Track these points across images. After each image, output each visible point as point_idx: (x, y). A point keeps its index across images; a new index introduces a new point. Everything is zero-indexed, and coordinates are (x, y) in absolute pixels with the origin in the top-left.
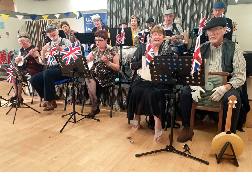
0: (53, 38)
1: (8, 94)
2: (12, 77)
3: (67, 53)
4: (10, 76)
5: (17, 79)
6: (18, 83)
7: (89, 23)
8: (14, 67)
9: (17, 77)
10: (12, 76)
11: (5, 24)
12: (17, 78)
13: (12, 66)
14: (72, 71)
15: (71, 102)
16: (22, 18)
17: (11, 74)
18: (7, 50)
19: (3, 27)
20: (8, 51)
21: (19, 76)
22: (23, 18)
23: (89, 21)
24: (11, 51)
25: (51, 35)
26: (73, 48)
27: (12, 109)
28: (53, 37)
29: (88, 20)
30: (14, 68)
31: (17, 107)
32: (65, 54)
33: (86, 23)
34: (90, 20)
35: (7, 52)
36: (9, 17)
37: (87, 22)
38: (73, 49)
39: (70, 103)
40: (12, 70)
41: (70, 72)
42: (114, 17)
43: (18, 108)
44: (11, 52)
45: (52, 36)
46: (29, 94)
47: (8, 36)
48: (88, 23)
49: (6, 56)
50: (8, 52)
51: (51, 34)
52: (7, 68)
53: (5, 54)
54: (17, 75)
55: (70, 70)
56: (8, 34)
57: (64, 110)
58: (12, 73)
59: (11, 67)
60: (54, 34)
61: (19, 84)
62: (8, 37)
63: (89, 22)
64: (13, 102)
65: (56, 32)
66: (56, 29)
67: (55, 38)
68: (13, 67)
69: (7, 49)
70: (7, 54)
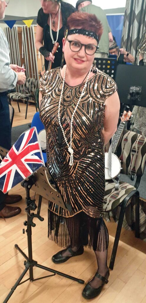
42: (136, 24)
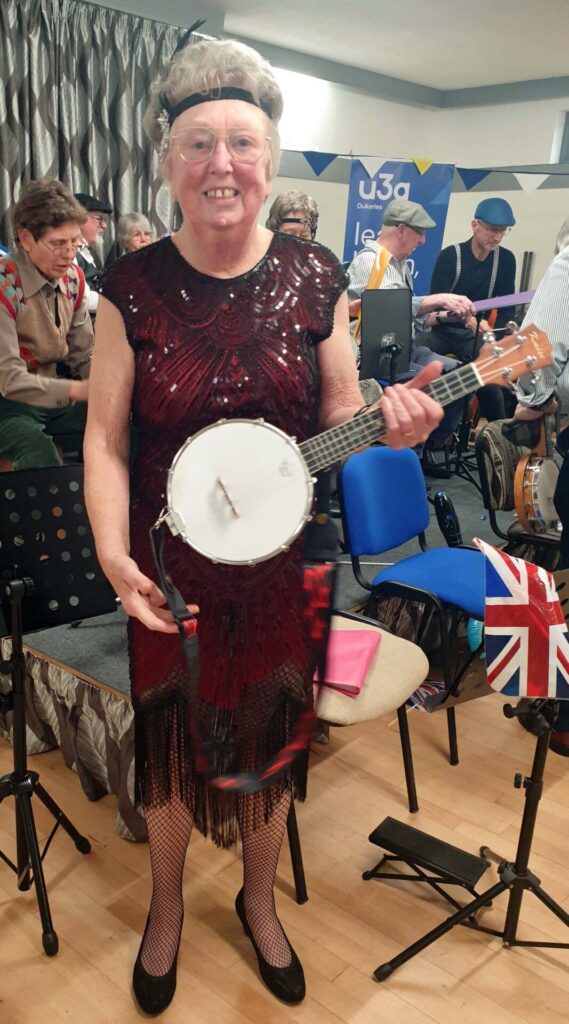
7: (371, 207)
23: (371, 196)
29: (367, 191)
33: (360, 206)
34: (379, 192)
37: (364, 202)
48: (366, 207)
63: (370, 202)
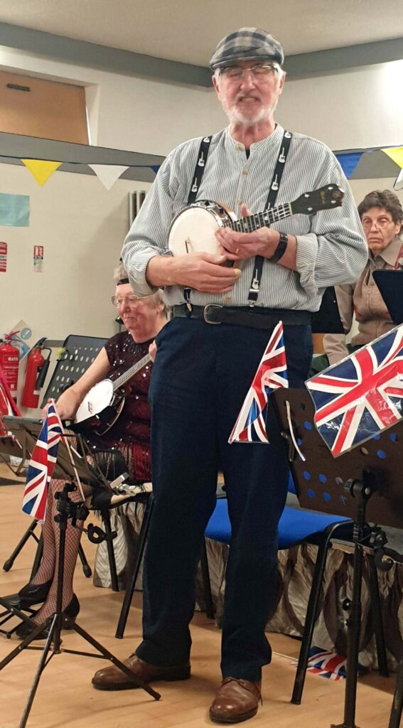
0: (245, 115)
1: (8, 567)
2: (48, 484)
3: (345, 391)
4: (42, 479)
5: (69, 500)
6: (70, 521)
8: (62, 435)
9: (70, 488)
10: (49, 479)
11: (34, 207)
12: (70, 495)
13: (53, 429)
14: (355, 487)
15: (327, 658)
16: (119, 176)
17: (44, 469)
18: (27, 332)
19: (24, 222)
20: (29, 335)
21: (81, 480)
22: (121, 177)
24: (44, 339)
25: (240, 95)
26: (379, 362)
27: (24, 650)
28: (249, 106)
30: (62, 442)
31: (48, 649)
32: (333, 396)
35: (26, 341)
36: (59, 169)
38: (377, 369)
39: (323, 666)
40: (52, 451)
41: (347, 489)
43: (50, 653)
44: (43, 343)
45: (241, 99)
46: (107, 579)
47: (41, 263)
49: (16, 363)
50: (31, 343)
51: (239, 90)
52: (30, 438)
53: (16, 353)
54: (73, 477)
55: (345, 480)
56: (39, 254)
57: (290, 699)
58: (48, 464)
59: (51, 435)
60: (255, 94)
61: (74, 524)
62: (40, 270)
64: (28, 614)
65: (269, 78)
66: (276, 66)
67: (255, 113)
68: (56, 437)
69: (28, 329)
70: (21, 352)
